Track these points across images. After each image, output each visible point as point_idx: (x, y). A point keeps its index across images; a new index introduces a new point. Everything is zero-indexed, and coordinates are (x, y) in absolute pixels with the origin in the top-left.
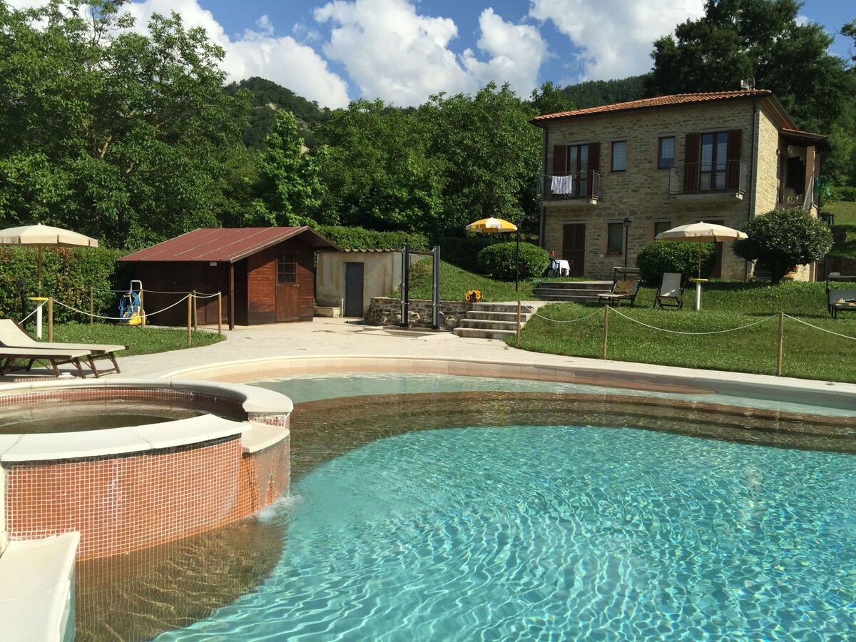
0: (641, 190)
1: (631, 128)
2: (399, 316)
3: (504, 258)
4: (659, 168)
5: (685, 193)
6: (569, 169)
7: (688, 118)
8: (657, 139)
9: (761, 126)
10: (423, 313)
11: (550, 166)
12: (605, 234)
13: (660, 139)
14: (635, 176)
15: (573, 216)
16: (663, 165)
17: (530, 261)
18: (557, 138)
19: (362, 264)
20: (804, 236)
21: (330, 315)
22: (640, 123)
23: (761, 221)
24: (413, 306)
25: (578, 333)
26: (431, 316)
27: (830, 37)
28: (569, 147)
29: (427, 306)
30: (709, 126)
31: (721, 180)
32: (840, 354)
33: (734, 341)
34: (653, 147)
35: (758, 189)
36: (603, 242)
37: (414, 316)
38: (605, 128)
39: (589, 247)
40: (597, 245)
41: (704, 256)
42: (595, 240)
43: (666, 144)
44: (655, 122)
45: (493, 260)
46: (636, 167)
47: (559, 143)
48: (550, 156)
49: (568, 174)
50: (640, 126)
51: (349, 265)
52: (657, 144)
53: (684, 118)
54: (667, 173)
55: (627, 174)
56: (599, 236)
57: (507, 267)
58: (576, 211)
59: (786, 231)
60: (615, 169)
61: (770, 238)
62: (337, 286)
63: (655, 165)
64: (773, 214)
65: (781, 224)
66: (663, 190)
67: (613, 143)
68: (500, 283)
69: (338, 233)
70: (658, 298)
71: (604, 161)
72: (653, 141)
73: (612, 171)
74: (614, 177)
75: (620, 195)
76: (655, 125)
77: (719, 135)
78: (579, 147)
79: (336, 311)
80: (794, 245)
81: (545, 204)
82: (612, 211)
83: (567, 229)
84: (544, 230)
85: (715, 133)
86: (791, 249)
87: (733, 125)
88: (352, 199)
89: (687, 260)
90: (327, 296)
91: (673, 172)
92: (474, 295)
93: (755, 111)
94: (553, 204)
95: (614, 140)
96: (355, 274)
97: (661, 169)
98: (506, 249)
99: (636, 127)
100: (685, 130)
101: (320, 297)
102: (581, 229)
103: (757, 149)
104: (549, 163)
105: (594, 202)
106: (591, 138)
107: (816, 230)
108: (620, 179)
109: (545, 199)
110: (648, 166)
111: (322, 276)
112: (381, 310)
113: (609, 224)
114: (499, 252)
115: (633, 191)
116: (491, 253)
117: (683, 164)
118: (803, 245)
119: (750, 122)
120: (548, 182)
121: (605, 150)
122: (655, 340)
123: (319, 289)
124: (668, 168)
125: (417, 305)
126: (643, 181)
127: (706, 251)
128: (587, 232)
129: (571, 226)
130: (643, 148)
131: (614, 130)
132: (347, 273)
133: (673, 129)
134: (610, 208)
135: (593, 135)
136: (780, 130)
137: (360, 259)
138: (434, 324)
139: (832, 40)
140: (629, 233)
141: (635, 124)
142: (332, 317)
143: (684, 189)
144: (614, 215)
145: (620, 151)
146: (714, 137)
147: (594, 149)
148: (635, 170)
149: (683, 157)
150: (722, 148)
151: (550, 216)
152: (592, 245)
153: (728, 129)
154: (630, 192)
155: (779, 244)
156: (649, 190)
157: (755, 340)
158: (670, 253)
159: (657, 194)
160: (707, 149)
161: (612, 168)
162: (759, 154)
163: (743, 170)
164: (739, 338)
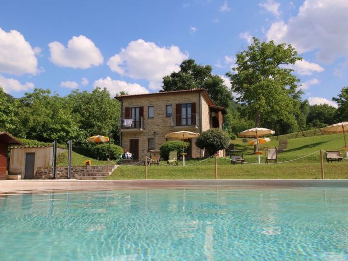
0: (160, 125)
1: (155, 101)
2: (51, 174)
3: (103, 150)
4: (167, 117)
5: (177, 126)
6: (131, 116)
7: (176, 98)
8: (165, 106)
9: (202, 102)
10: (62, 172)
11: (124, 116)
12: (147, 143)
13: (167, 106)
14: (157, 120)
15: (134, 136)
16: (168, 116)
17: (115, 152)
18: (126, 104)
19: (34, 153)
20: (220, 138)
21: (16, 178)
22: (158, 99)
23: (205, 133)
24: (59, 169)
25: (135, 175)
26: (67, 173)
27: (223, 80)
28: (131, 108)
29: (65, 169)
30: (184, 101)
31: (190, 122)
32: (238, 175)
33: (198, 173)
34: (164, 109)
35: (203, 125)
36: (146, 146)
37: (59, 174)
38: (145, 101)
39: (140, 148)
40: (144, 147)
41: (185, 147)
42: (143, 146)
43: (169, 108)
44: (164, 99)
45: (98, 151)
46: (158, 116)
47: (127, 106)
48: (124, 111)
49: (131, 118)
50: (159, 101)
51: (27, 154)
52: (165, 107)
53: (175, 98)
54: (169, 119)
55: (155, 119)
56: (144, 144)
57: (105, 154)
58: (135, 134)
59: (214, 136)
60: (150, 117)
61: (209, 139)
62: (21, 165)
63: (165, 116)
64: (209, 131)
65: (212, 134)
66: (169, 125)
67: (149, 107)
68: (102, 161)
69: (24, 142)
70: (168, 163)
71: (145, 114)
72: (164, 106)
73: (149, 118)
74: (150, 120)
75: (152, 127)
76: (164, 100)
77: (188, 105)
78: (135, 108)
79: (19, 176)
80: (217, 142)
81: (122, 130)
82: (149, 134)
83: (131, 141)
84: (121, 141)
85: (186, 104)
86: (216, 143)
87: (192, 101)
88: (33, 129)
89: (179, 149)
90: (15, 169)
91: (171, 118)
92: (88, 162)
93: (200, 97)
94: (125, 130)
95: (149, 106)
96: (30, 157)
97: (168, 117)
98: (104, 147)
99: (157, 101)
100: (176, 103)
101: (11, 170)
102: (137, 141)
103: (201, 110)
104: (123, 114)
105: (142, 130)
106: (140, 105)
107: (224, 136)
108: (152, 121)
109: (122, 129)
110: (162, 116)
111: (13, 160)
112: (42, 172)
113: (149, 139)
114: (101, 148)
115: (157, 126)
116: (98, 149)
117: (175, 115)
118: (220, 142)
119: (198, 100)
120: (123, 122)
121: (145, 110)
122: (167, 175)
123: (11, 166)
124: (170, 117)
125: (60, 169)
126: (160, 121)
127: (186, 145)
128: (140, 142)
129: (133, 140)
130: (160, 109)
131: (149, 102)
132: (26, 158)
133: (171, 102)
134: (148, 133)
135: (140, 103)
136: (209, 105)
137: (33, 151)
138: (69, 177)
139: (224, 81)
140: (156, 142)
141: (157, 100)
142: (17, 179)
143: (176, 124)
144: (150, 135)
145: (151, 110)
146: (186, 105)
147: (141, 109)
148: (158, 117)
149: (175, 112)
150: (189, 109)
151: (123, 136)
152: (141, 148)
153: (191, 102)
154: (156, 126)
155: (212, 141)
156: (163, 125)
157: (206, 172)
158: (172, 147)
159: (166, 127)
160: (184, 110)
161: (149, 116)
162: (202, 112)
163: (197, 117)
164: (200, 172)
